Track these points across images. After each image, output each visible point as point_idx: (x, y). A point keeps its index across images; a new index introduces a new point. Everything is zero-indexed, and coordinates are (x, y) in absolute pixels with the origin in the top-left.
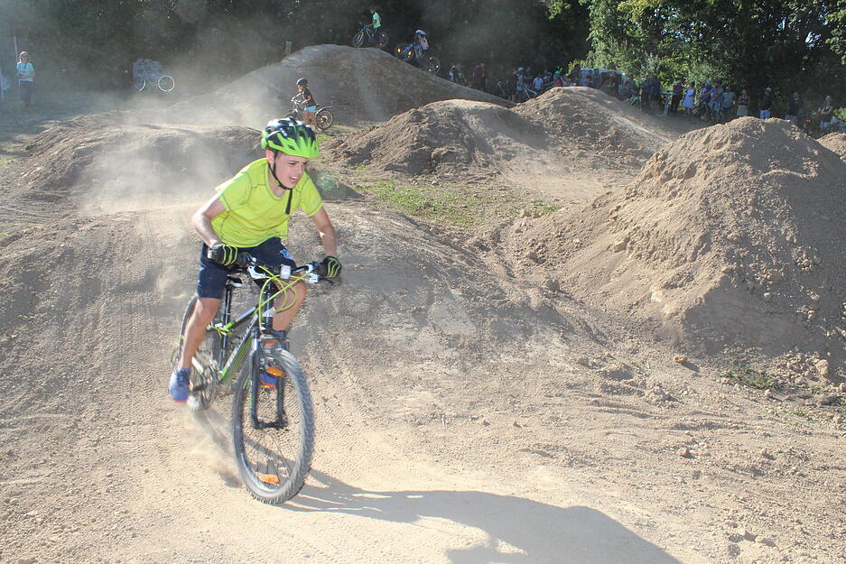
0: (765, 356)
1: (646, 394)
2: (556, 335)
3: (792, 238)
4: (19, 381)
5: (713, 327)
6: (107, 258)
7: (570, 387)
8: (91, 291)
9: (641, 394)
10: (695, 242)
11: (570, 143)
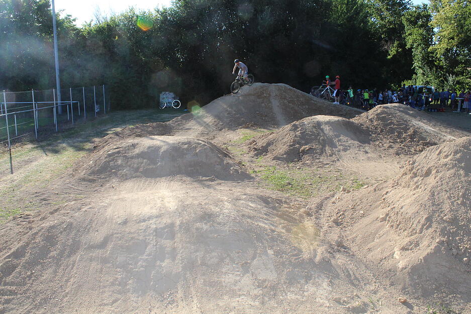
0: (462, 301)
2: (326, 280)
4: (28, 298)
5: (428, 278)
6: (87, 230)
8: (75, 248)
10: (423, 221)
11: (384, 139)
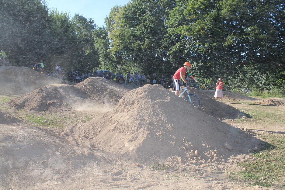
0: (163, 159)
1: (127, 179)
2: (95, 163)
3: (165, 121)
5: (146, 152)
7: (101, 181)
9: (125, 179)
10: (137, 125)
11: (95, 96)
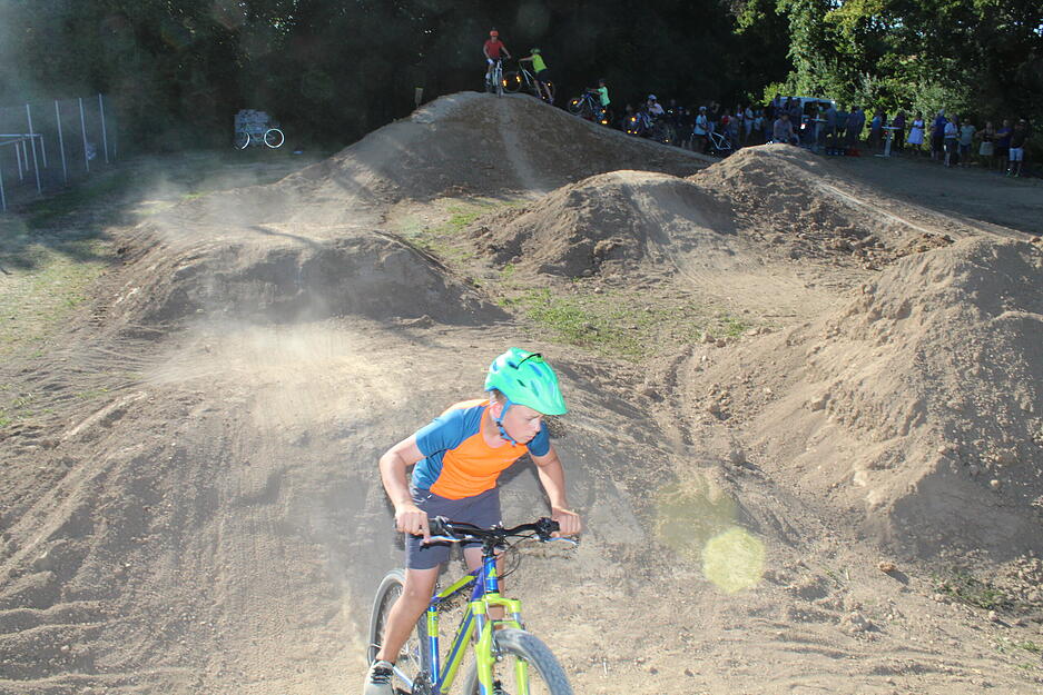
0: (991, 561)
1: (843, 620)
2: (738, 537)
3: (1028, 406)
4: (137, 623)
5: (927, 523)
6: (223, 461)
7: (752, 613)
8: (207, 505)
9: (836, 620)
10: (908, 410)
11: (764, 224)
